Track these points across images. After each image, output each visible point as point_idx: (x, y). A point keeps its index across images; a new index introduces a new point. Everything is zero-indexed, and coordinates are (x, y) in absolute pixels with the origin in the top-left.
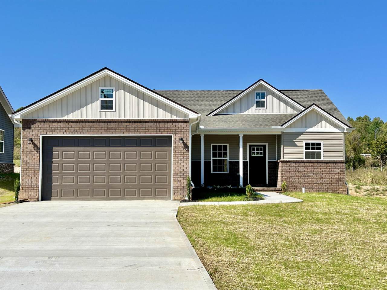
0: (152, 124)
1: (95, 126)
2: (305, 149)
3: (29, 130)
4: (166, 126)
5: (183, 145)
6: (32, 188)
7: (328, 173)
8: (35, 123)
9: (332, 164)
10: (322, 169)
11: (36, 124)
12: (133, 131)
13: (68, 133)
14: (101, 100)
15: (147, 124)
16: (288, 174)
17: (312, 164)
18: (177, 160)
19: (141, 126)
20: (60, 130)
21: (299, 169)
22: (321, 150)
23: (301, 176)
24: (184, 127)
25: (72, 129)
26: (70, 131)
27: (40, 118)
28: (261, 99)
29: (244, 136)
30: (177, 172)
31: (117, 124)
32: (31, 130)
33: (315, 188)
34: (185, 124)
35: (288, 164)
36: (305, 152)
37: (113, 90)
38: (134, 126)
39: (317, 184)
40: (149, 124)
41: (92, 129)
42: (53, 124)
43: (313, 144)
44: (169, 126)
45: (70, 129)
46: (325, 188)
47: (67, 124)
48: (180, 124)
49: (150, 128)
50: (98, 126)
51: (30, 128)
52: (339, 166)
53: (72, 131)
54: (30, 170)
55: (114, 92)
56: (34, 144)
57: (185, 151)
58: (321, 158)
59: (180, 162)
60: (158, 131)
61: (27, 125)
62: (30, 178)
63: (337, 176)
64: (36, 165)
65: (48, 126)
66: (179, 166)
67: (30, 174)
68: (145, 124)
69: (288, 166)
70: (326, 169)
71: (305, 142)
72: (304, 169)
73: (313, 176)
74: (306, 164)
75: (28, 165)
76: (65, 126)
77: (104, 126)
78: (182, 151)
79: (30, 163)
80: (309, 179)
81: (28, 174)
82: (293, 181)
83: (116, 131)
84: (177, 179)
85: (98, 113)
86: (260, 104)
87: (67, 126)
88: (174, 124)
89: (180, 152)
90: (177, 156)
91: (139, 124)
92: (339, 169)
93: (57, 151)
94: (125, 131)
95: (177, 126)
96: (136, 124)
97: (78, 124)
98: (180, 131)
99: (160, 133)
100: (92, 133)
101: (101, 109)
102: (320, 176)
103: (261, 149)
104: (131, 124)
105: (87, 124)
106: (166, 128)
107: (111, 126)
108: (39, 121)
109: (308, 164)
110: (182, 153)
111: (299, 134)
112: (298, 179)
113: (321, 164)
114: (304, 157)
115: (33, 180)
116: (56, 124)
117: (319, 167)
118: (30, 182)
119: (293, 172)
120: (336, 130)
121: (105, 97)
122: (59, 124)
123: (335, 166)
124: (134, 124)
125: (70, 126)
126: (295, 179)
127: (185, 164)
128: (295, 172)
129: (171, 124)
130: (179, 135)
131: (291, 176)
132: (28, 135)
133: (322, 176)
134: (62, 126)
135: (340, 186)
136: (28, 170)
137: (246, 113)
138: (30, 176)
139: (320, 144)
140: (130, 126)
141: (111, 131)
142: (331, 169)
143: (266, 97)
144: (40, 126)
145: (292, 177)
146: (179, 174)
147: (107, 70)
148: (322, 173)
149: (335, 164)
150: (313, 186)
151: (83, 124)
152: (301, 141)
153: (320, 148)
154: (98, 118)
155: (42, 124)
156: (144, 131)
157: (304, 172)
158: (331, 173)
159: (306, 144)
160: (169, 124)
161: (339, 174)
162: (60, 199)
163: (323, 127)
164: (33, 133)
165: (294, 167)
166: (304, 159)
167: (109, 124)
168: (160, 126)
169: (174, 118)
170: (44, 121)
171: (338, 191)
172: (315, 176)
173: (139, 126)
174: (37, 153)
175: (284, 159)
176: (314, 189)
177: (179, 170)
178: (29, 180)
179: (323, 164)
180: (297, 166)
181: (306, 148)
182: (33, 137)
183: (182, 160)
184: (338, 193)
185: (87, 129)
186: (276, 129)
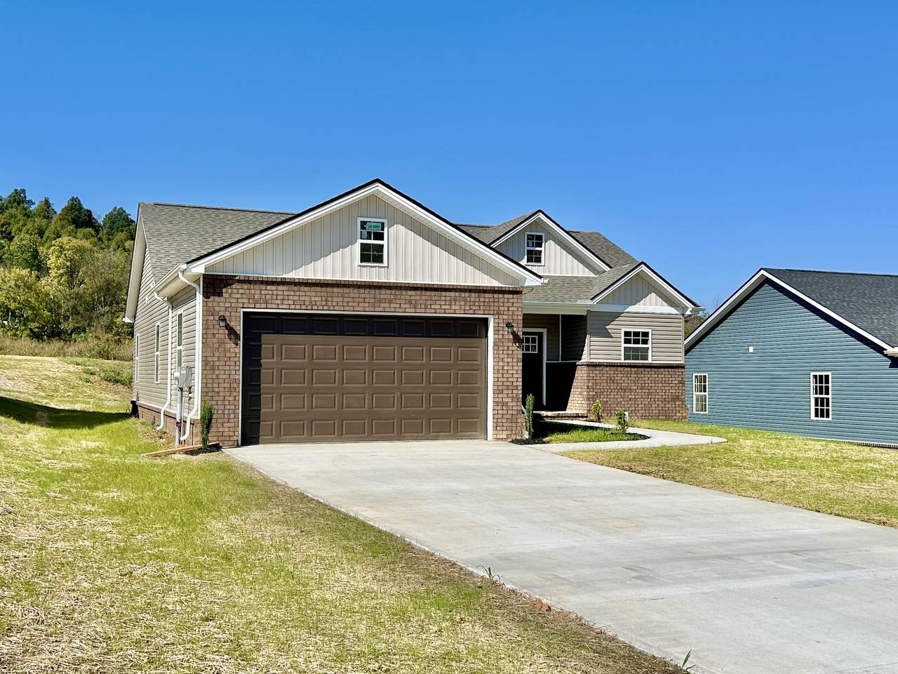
0: (457, 294)
1: (352, 295)
2: (625, 343)
3: (217, 299)
4: (482, 300)
5: (511, 337)
6: (226, 420)
7: (661, 385)
8: (231, 285)
9: (666, 370)
10: (651, 379)
11: (234, 286)
12: (423, 306)
13: (298, 307)
14: (361, 244)
15: (448, 294)
16: (598, 387)
17: (635, 369)
18: (501, 364)
19: (437, 298)
20: (283, 300)
21: (616, 378)
23: (618, 391)
24: (513, 303)
25: (307, 298)
26: (302, 303)
27: (241, 274)
28: (536, 247)
30: (500, 388)
31: (393, 292)
32: (222, 299)
33: (640, 412)
34: (515, 296)
35: (598, 368)
36: (625, 348)
37: (383, 224)
38: (424, 298)
39: (643, 406)
40: (452, 294)
41: (346, 300)
42: (269, 287)
43: (636, 334)
44: (487, 300)
45: (302, 298)
46: (654, 412)
47: (296, 288)
48: (506, 296)
49: (453, 303)
50: (357, 295)
51: (220, 294)
52: (677, 373)
53: (307, 303)
54: (221, 381)
55: (386, 229)
56: (227, 327)
57: (516, 348)
58: (648, 359)
59: (506, 368)
60: (467, 308)
61: (214, 288)
62: (221, 398)
63: (674, 391)
64: (233, 372)
65: (258, 292)
66: (505, 376)
67: (221, 389)
68: (444, 293)
69: (598, 372)
70: (657, 379)
71: (624, 330)
72: (623, 379)
73: (637, 391)
74: (626, 369)
75: (217, 372)
76: (292, 293)
77: (367, 296)
78: (510, 348)
79: (221, 368)
81: (216, 390)
83: (392, 305)
84: (500, 400)
85: (356, 269)
86: (534, 257)
87: (297, 293)
88: (496, 296)
89: (506, 348)
90: (501, 356)
91: (433, 293)
92: (677, 379)
93: (270, 343)
94: (407, 306)
95: (501, 300)
96: (428, 293)
97: (319, 289)
98: (506, 309)
99: (472, 311)
100: (347, 308)
101: (361, 262)
102: (647, 391)
103: (534, 341)
104: (419, 292)
105: (336, 290)
106: (482, 304)
107: (382, 296)
108: (239, 281)
109: (629, 369)
110: (510, 352)
111: (615, 316)
113: (649, 370)
114: (623, 357)
115: (227, 403)
116: (274, 288)
117: (647, 376)
118: (222, 407)
121: (369, 238)
122: (280, 288)
123: (671, 373)
124: (424, 292)
125: (302, 294)
127: (515, 372)
129: (491, 295)
130: (505, 317)
132: (217, 309)
133: (651, 391)
134: (286, 293)
135: (678, 409)
136: (216, 381)
138: (222, 394)
139: (646, 334)
140: (418, 298)
141: (382, 305)
142: (664, 379)
143: (543, 244)
144: (241, 291)
146: (505, 392)
147: (379, 185)
148: (650, 385)
149: (670, 370)
151: (329, 289)
152: (619, 329)
153: (647, 342)
154: (356, 278)
155: (245, 286)
156: (443, 307)
158: (664, 385)
159: (627, 334)
160: (486, 295)
161: (677, 388)
162: (277, 440)
163: (652, 305)
164: (228, 305)
166: (623, 361)
167: (377, 291)
168: (472, 299)
169: (495, 284)
170: (248, 281)
171: (675, 417)
172: (640, 391)
173: (434, 298)
174: (234, 345)
177: (505, 384)
179: (653, 369)
180: (612, 372)
181: (627, 341)
182: (228, 314)
183: (511, 364)
184: (675, 420)
185: (335, 299)
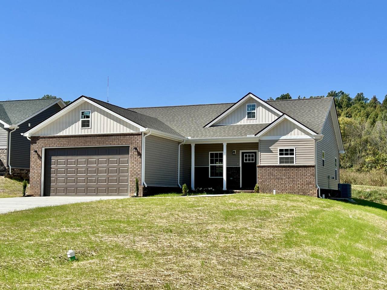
0: (115, 137)
1: (77, 140)
2: (280, 155)
3: (35, 144)
4: (125, 138)
5: (137, 153)
6: (37, 187)
7: (300, 176)
8: (39, 139)
9: (303, 168)
10: (294, 173)
11: (40, 140)
12: (102, 143)
13: (59, 146)
14: (82, 120)
15: (112, 137)
16: (264, 178)
17: (285, 168)
18: (132, 165)
19: (108, 139)
20: (55, 143)
21: (274, 173)
22: (294, 155)
23: (275, 180)
24: (138, 139)
25: (62, 142)
26: (61, 144)
27: (41, 136)
28: (252, 110)
29: (228, 144)
30: (132, 175)
31: (92, 138)
32: (36, 145)
33: (288, 190)
34: (139, 136)
35: (263, 168)
36: (280, 157)
37: (89, 112)
38: (103, 139)
39: (289, 187)
40: (114, 137)
41: (75, 142)
42: (50, 139)
43: (287, 150)
44: (127, 138)
45: (61, 142)
46: (296, 190)
47: (59, 139)
48: (135, 136)
49: (114, 141)
50: (79, 140)
51: (36, 143)
52: (310, 170)
53: (62, 144)
54: (35, 173)
55: (90, 114)
56: (38, 154)
57: (138, 158)
58: (294, 163)
59: (134, 166)
60: (119, 142)
61: (34, 141)
62: (35, 179)
63: (308, 179)
64: (39, 170)
65: (47, 141)
66: (134, 169)
67: (36, 176)
68: (110, 137)
69: (264, 170)
70: (297, 173)
71: (279, 148)
72: (278, 173)
73: (286, 179)
74: (279, 168)
75: (34, 170)
76: (57, 141)
77: (82, 140)
78: (136, 158)
79: (35, 169)
80: (282, 182)
81: (34, 176)
82: (267, 184)
83: (91, 143)
84: (132, 180)
85: (80, 130)
86: (251, 115)
87: (59, 141)
88: (131, 136)
89: (134, 158)
90: (132, 161)
91: (106, 137)
92: (310, 173)
93: (54, 159)
94: (97, 143)
95: (133, 138)
96: (104, 137)
97: (66, 139)
98: (135, 142)
99: (121, 144)
100: (75, 145)
101: (82, 127)
102: (292, 179)
103: (252, 156)
104: (101, 137)
105: (72, 139)
106: (125, 140)
107: (88, 140)
108: (41, 138)
109: (281, 168)
110: (136, 160)
111: (274, 142)
112: (272, 182)
113: (293, 168)
114: (279, 162)
115: (37, 181)
116: (52, 139)
117: (292, 172)
118: (35, 182)
119: (268, 176)
120: (308, 137)
121: (85, 118)
122: (54, 139)
123: (306, 170)
124: (103, 137)
125: (61, 141)
126: (270, 182)
127: (138, 168)
128: (270, 176)
129: (129, 137)
130: (134, 145)
131: (266, 179)
132: (35, 148)
133: (294, 179)
134: (56, 141)
135: (310, 189)
136: (34, 173)
137: (239, 124)
138: (35, 178)
140: (100, 139)
141: (87, 143)
142: (302, 173)
143: (256, 109)
144: (42, 141)
145: (267, 181)
146: (134, 176)
147: (84, 98)
148: (294, 176)
149: (305, 168)
150: (286, 188)
151: (69, 139)
152: (276, 148)
153: (293, 154)
154: (80, 134)
155: (43, 139)
156: (110, 143)
157: (278, 176)
158: (302, 176)
159: (281, 150)
160: (127, 137)
161: (310, 178)
162: (56, 195)
163: (295, 135)
164: (38, 146)
165: (269, 172)
166: (279, 164)
167: (86, 138)
168: (121, 139)
169: (132, 132)
170: (44, 138)
171: (308, 193)
172: (288, 179)
173: (106, 139)
174: (39, 161)
175: (261, 165)
176: (286, 192)
177: (134, 173)
178: (35, 181)
179: (295, 168)
180: (272, 170)
182: (38, 150)
183: (136, 165)
184: (309, 195)
185: (72, 142)
186: (251, 138)
